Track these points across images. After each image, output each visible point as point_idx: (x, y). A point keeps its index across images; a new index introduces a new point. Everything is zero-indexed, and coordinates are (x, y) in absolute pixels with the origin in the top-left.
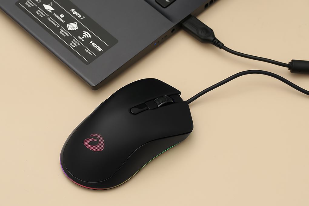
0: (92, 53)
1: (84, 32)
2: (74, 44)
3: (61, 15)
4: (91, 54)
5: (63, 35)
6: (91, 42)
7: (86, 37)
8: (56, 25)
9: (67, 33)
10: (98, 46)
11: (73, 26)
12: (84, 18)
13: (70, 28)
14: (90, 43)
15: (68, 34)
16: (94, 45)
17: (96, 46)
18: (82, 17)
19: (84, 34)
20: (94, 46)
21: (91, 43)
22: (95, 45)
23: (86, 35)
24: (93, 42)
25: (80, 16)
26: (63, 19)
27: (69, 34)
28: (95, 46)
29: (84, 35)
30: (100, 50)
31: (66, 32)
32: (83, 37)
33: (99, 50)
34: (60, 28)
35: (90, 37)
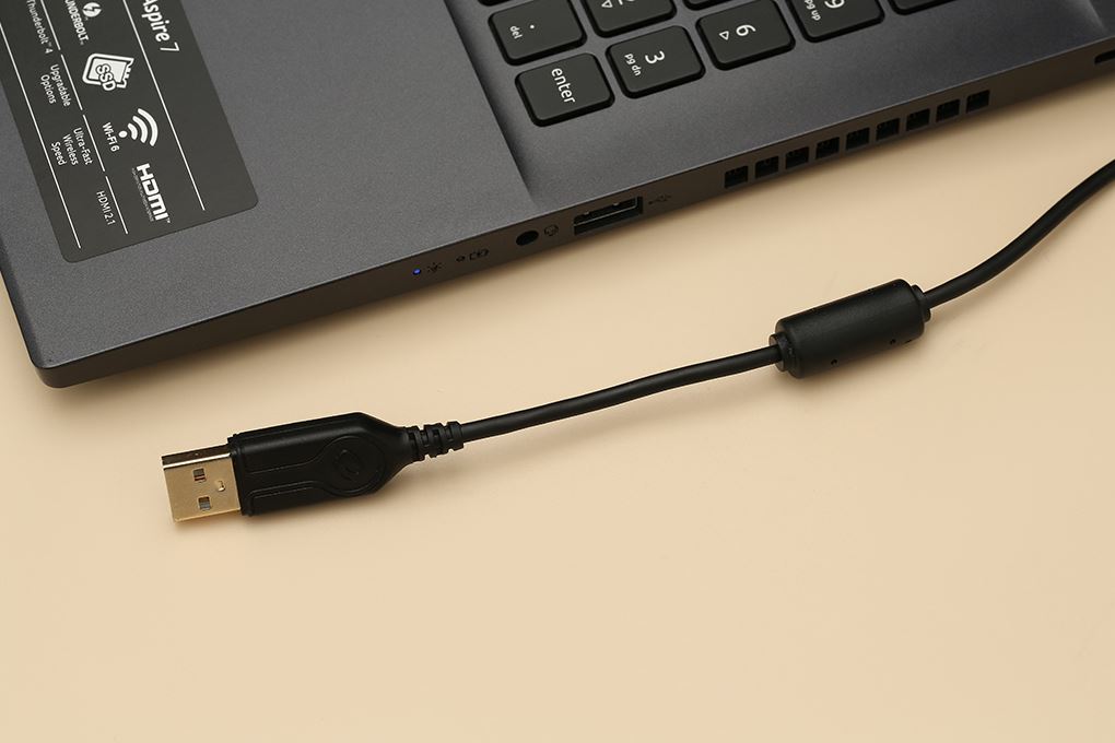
0: (116, 216)
1: (140, 111)
2: (71, 149)
3: (89, 6)
4: (110, 220)
5: (50, 93)
6: (143, 168)
7: (134, 136)
8: (44, 39)
9: (70, 91)
10: (159, 197)
11: (111, 70)
12: (178, 49)
13: (94, 75)
14: (139, 168)
15: (72, 96)
16: (145, 184)
17: (154, 195)
18: (169, 44)
19: (135, 119)
20: (146, 189)
21: (141, 173)
22: (151, 187)
23: (144, 127)
24: (148, 171)
25: (164, 36)
26: (88, 23)
27: (73, 101)
28: (148, 193)
29: (130, 126)
30: (161, 214)
31: (67, 83)
32: (123, 134)
33: (155, 212)
34: (55, 59)
35: (152, 143)
